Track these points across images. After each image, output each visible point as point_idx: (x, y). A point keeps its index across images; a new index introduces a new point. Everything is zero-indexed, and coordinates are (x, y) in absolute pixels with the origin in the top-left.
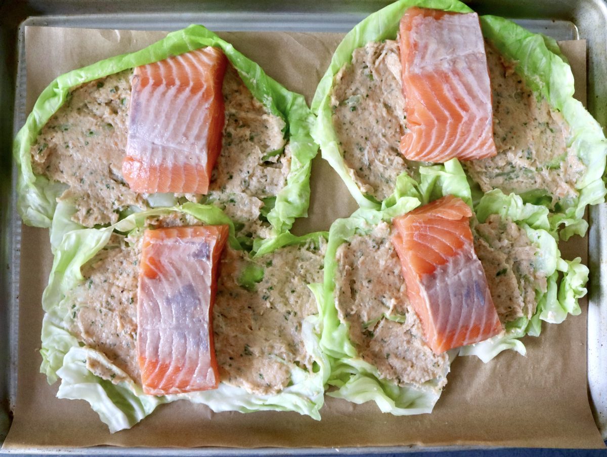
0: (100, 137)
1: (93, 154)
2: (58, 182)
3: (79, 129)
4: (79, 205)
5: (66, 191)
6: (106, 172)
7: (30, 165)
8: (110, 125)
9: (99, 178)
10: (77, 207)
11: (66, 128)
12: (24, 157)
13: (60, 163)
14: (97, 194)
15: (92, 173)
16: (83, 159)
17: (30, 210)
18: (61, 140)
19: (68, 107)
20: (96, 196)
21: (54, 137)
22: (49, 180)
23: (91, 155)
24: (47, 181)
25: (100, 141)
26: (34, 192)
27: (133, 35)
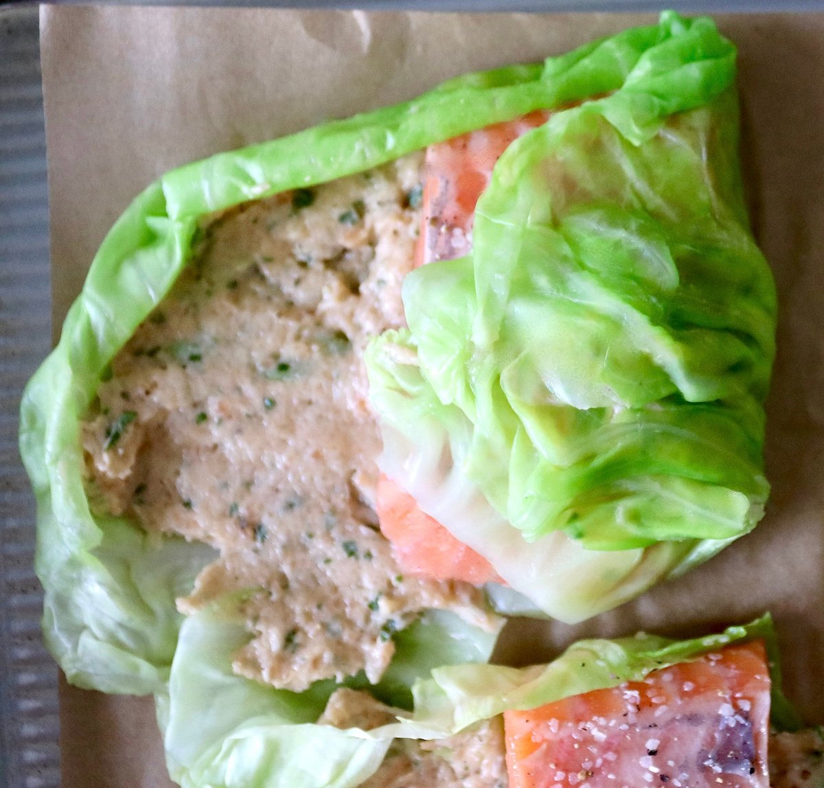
0: (314, 381)
1: (290, 442)
2: (177, 538)
3: (240, 354)
4: (256, 619)
5: (206, 570)
6: (341, 499)
7: (80, 488)
8: (341, 336)
9: (317, 520)
10: (249, 624)
11: (196, 351)
12: (60, 464)
13: (178, 473)
14: (314, 578)
15: (290, 506)
16: (259, 459)
17: (86, 640)
18: (180, 395)
19: (198, 278)
20: (312, 585)
21: (155, 385)
22: (145, 533)
23: (284, 442)
24: (137, 538)
25: (314, 396)
26: (100, 583)
27: (414, 26)
